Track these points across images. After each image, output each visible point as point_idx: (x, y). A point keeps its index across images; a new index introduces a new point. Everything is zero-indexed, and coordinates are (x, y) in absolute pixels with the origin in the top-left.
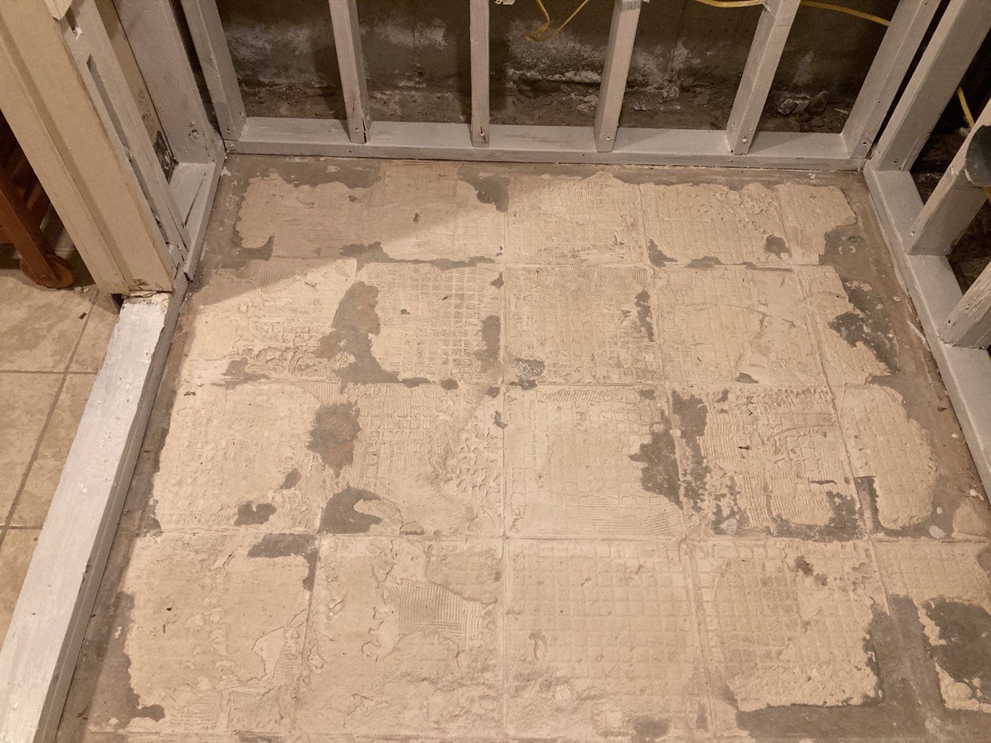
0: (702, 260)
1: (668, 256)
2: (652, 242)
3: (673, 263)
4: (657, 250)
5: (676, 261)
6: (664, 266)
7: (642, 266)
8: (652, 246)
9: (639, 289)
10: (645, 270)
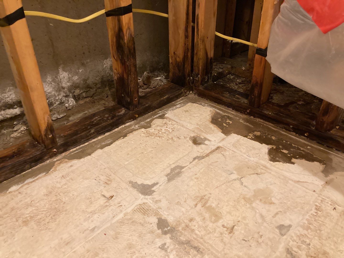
0: (171, 172)
1: (150, 184)
2: (131, 182)
3: (158, 186)
4: (139, 185)
5: (157, 183)
6: (154, 191)
7: (139, 202)
8: (134, 185)
9: (154, 220)
10: (144, 203)
